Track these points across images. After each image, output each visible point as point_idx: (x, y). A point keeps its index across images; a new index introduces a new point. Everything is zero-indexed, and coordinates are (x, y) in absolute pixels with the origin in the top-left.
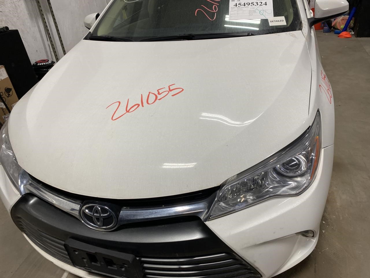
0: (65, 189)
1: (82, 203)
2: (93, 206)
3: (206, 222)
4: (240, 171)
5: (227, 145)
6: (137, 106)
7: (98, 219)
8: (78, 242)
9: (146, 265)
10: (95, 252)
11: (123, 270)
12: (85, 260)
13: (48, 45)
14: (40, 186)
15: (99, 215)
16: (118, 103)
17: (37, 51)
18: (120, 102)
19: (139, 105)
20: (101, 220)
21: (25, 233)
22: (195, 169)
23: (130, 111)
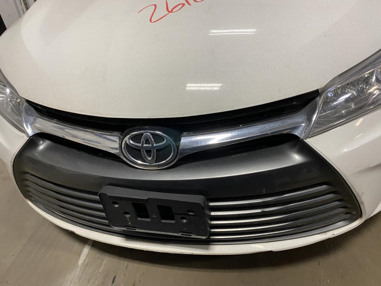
0: (97, 114)
1: (121, 135)
2: (142, 134)
3: (307, 140)
4: (348, 67)
5: (325, 35)
6: (181, 5)
7: (149, 152)
8: (119, 188)
9: (213, 213)
10: (148, 198)
11: (184, 222)
12: (128, 216)
13: (22, 10)
14: (55, 122)
15: (151, 145)
16: (154, 6)
17: (9, 16)
18: (155, 6)
19: (184, 5)
20: (154, 152)
21: (30, 200)
22: (288, 67)
23: (173, 11)
